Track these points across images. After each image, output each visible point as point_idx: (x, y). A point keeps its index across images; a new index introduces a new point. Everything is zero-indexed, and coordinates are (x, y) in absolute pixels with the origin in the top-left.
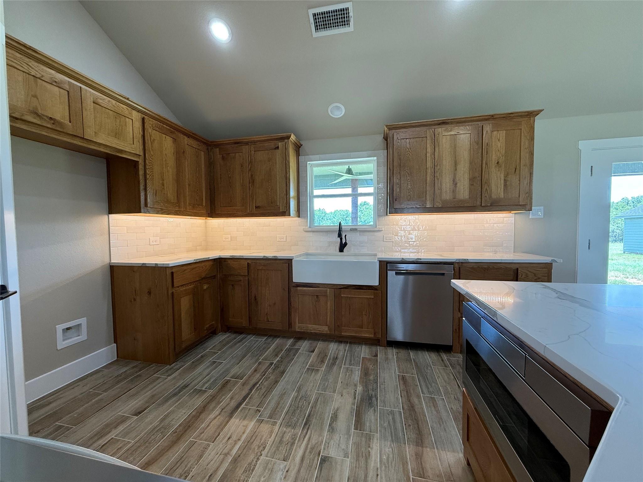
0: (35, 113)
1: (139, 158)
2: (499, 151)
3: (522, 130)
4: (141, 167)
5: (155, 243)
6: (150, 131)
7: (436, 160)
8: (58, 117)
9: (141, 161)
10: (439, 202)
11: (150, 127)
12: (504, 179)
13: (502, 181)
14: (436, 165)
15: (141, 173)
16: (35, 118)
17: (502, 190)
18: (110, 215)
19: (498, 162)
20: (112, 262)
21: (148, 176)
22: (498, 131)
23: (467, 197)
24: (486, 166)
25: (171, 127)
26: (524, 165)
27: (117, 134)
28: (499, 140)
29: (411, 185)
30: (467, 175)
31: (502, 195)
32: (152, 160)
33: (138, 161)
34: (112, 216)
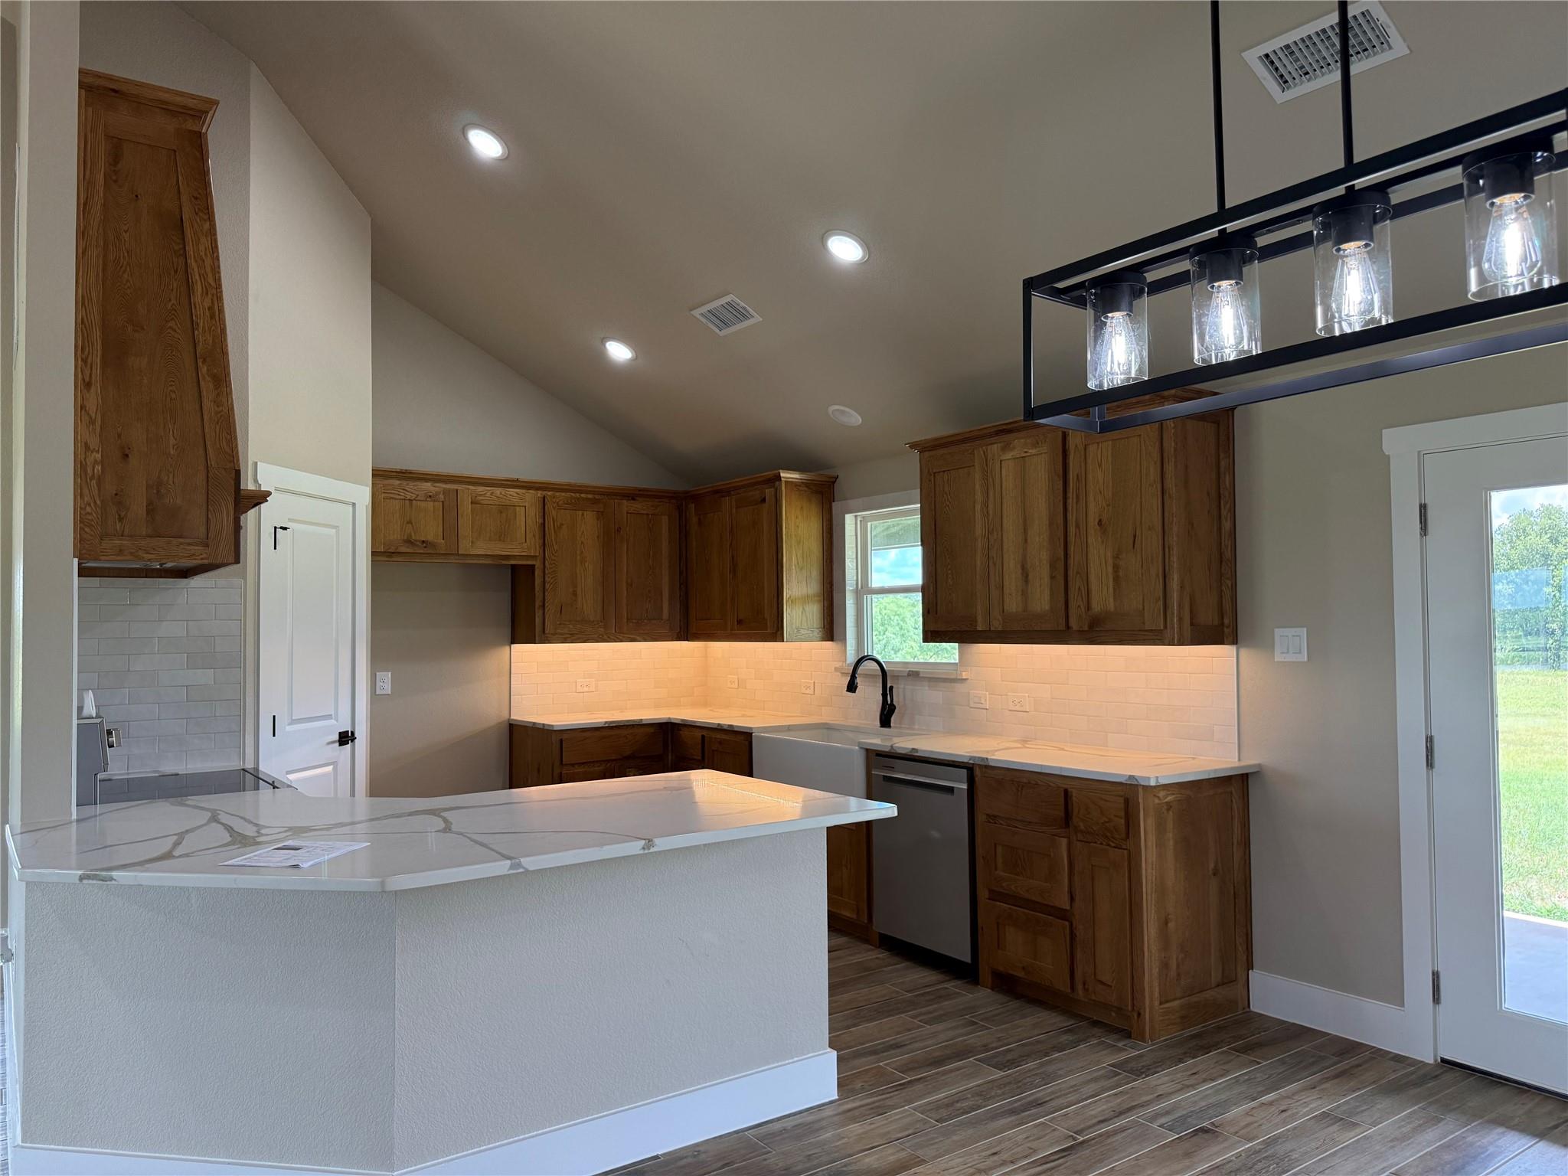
0: (409, 542)
1: (536, 560)
2: (1101, 492)
3: (1142, 436)
4: (538, 573)
5: (586, 689)
6: (554, 513)
7: (990, 518)
8: (430, 538)
9: (538, 564)
10: (998, 620)
11: (554, 508)
12: (1114, 563)
13: (1110, 569)
14: (990, 530)
15: (538, 581)
16: (408, 547)
17: (1111, 590)
18: (513, 646)
19: (1100, 521)
20: (512, 717)
21: (547, 586)
22: (1098, 443)
23: (1047, 607)
24: (1078, 531)
25: (594, 493)
26: (1150, 529)
27: (502, 536)
28: (1100, 466)
29: (953, 578)
30: (1045, 553)
31: (1111, 606)
32: (555, 558)
33: (535, 565)
34: (515, 647)
